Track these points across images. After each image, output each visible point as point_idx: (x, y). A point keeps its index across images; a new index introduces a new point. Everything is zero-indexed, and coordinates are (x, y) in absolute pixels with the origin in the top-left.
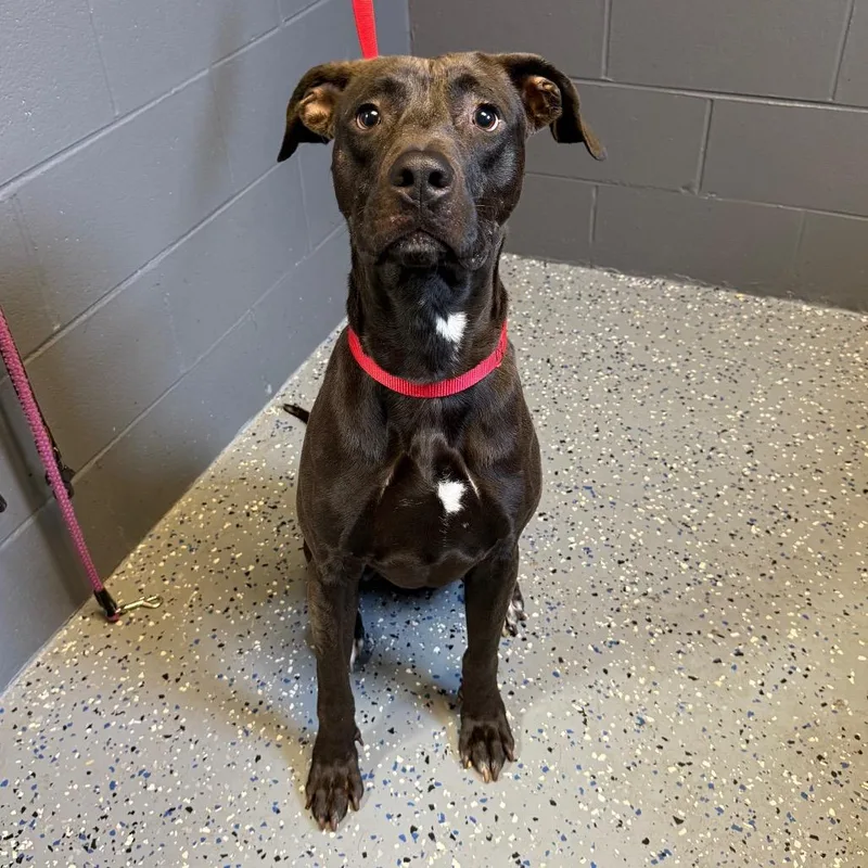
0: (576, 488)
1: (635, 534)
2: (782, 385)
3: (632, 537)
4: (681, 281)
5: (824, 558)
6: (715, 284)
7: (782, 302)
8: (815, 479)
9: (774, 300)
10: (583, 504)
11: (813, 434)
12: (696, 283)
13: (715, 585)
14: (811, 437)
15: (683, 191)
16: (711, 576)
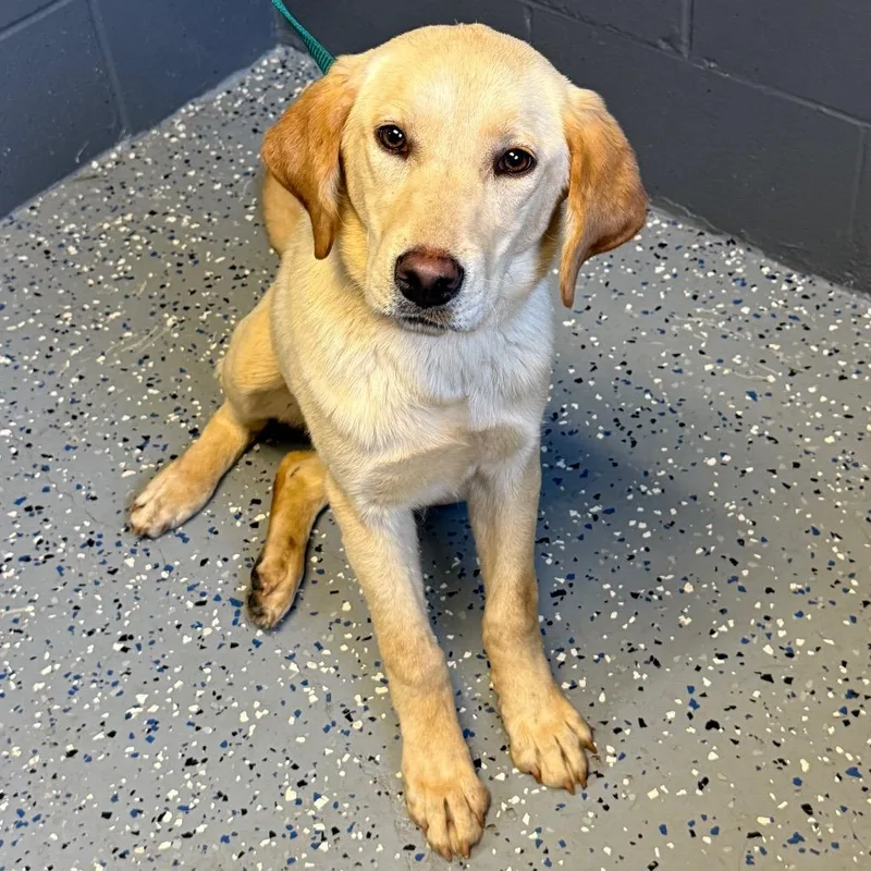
0: (218, 598)
1: (251, 714)
2: (713, 468)
3: (244, 717)
4: (675, 214)
5: (539, 842)
6: (729, 232)
7: (836, 292)
8: (636, 675)
9: (823, 284)
10: (207, 632)
11: (697, 583)
12: (698, 223)
13: (315, 846)
14: (688, 588)
15: (664, 45)
16: (320, 827)
